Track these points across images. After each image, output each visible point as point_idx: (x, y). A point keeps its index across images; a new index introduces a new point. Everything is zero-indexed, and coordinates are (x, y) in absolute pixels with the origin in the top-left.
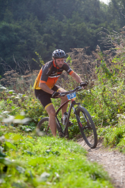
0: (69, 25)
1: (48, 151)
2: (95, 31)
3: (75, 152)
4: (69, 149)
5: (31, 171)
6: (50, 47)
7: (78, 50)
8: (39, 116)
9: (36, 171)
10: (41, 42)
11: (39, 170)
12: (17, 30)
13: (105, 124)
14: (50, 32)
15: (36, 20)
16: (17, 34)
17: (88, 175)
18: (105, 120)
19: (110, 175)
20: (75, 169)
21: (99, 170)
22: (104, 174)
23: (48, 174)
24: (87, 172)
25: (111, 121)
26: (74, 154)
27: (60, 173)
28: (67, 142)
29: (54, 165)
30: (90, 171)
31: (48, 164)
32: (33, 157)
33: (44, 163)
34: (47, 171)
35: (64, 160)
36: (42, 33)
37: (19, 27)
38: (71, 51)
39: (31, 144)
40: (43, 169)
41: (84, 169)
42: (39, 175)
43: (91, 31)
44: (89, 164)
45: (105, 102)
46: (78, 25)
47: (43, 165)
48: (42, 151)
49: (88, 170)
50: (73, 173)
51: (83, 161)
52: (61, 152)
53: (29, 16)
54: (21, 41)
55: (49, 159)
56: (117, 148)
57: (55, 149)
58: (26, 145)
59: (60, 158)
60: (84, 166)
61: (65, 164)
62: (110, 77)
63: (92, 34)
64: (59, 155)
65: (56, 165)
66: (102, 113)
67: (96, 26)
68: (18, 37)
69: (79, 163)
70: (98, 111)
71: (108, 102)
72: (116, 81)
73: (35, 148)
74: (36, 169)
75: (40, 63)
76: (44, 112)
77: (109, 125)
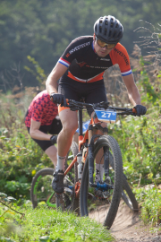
0: (90, 10)
1: (44, 237)
3: (91, 239)
8: (34, 165)
13: (145, 182)
18: (145, 174)
25: (154, 177)
36: (45, 22)
45: (145, 144)
48: (32, 238)
62: (154, 100)
66: (140, 162)
70: (133, 159)
71: (151, 145)
75: (38, 74)
76: (42, 160)
77: (151, 183)
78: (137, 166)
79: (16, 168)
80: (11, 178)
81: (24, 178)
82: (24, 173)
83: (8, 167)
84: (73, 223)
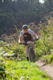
0: (27, 13)
1: (23, 67)
2: (38, 15)
3: (34, 67)
4: (31, 66)
5: (16, 76)
6: (20, 23)
7: (32, 23)
8: (17, 53)
9: (18, 76)
10: (15, 21)
11: (20, 76)
12: (5, 17)
13: (46, 54)
14: (19, 17)
15: (13, 12)
16: (5, 18)
17: (40, 76)
18: (45, 52)
19: (50, 76)
20: (35, 74)
21: (45, 74)
22: (47, 75)
23: (24, 77)
24: (40, 75)
25: (48, 53)
26: (34, 68)
27: (28, 76)
28: (30, 63)
29: (26, 73)
30: (41, 74)
31: (23, 73)
32: (16, 70)
33: (21, 72)
34: (23, 76)
35: (30, 70)
36: (16, 17)
37: (6, 15)
38: (29, 24)
39: (15, 65)
40: (21, 75)
41: (39, 74)
42: (20, 77)
43: (36, 15)
44: (40, 71)
45: (45, 45)
46: (31, 13)
47: (21, 73)
48: (20, 67)
49: (40, 74)
50: (34, 76)
51: (38, 70)
52: (28, 67)
54: (7, 21)
55: (23, 70)
56: (51, 64)
57: (25, 66)
58: (13, 65)
59: (28, 70)
60: (38, 73)
61: (30, 72)
62: (46, 34)
64: (27, 69)
65: (27, 73)
66: (44, 50)
67: (38, 13)
68: (6, 20)
69: (36, 71)
70: (42, 49)
71: (46, 45)
72: (49, 36)
73: (17, 66)
74: (18, 75)
75: (16, 30)
76: (19, 51)
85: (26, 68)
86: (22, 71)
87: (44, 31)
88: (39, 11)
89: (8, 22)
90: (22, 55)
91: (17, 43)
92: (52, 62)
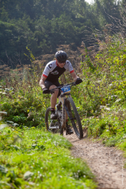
1: (34, 145)
3: (60, 146)
7: (64, 46)
9: (20, 169)
12: (12, 28)
13: (89, 115)
15: (29, 19)
16: (11, 31)
18: (89, 111)
23: (32, 173)
25: (94, 112)
27: (43, 171)
32: (18, 153)
37: (13, 25)
45: (89, 94)
48: (28, 146)
52: (47, 146)
53: (23, 15)
56: (100, 140)
59: (45, 152)
62: (93, 71)
63: (78, 31)
64: (44, 149)
66: (86, 104)
67: (81, 24)
70: (82, 103)
71: (92, 95)
72: (99, 75)
75: (31, 58)
77: (92, 115)
78: (85, 106)
79: (19, 109)
80: (16, 114)
81: (23, 114)
82: (23, 111)
83: (14, 108)
84: (50, 137)
85: (42, 147)
86: (31, 156)
87: (90, 65)
88: (82, 21)
89: (17, 39)
90: (39, 113)
91: (30, 87)
92: (101, 134)
